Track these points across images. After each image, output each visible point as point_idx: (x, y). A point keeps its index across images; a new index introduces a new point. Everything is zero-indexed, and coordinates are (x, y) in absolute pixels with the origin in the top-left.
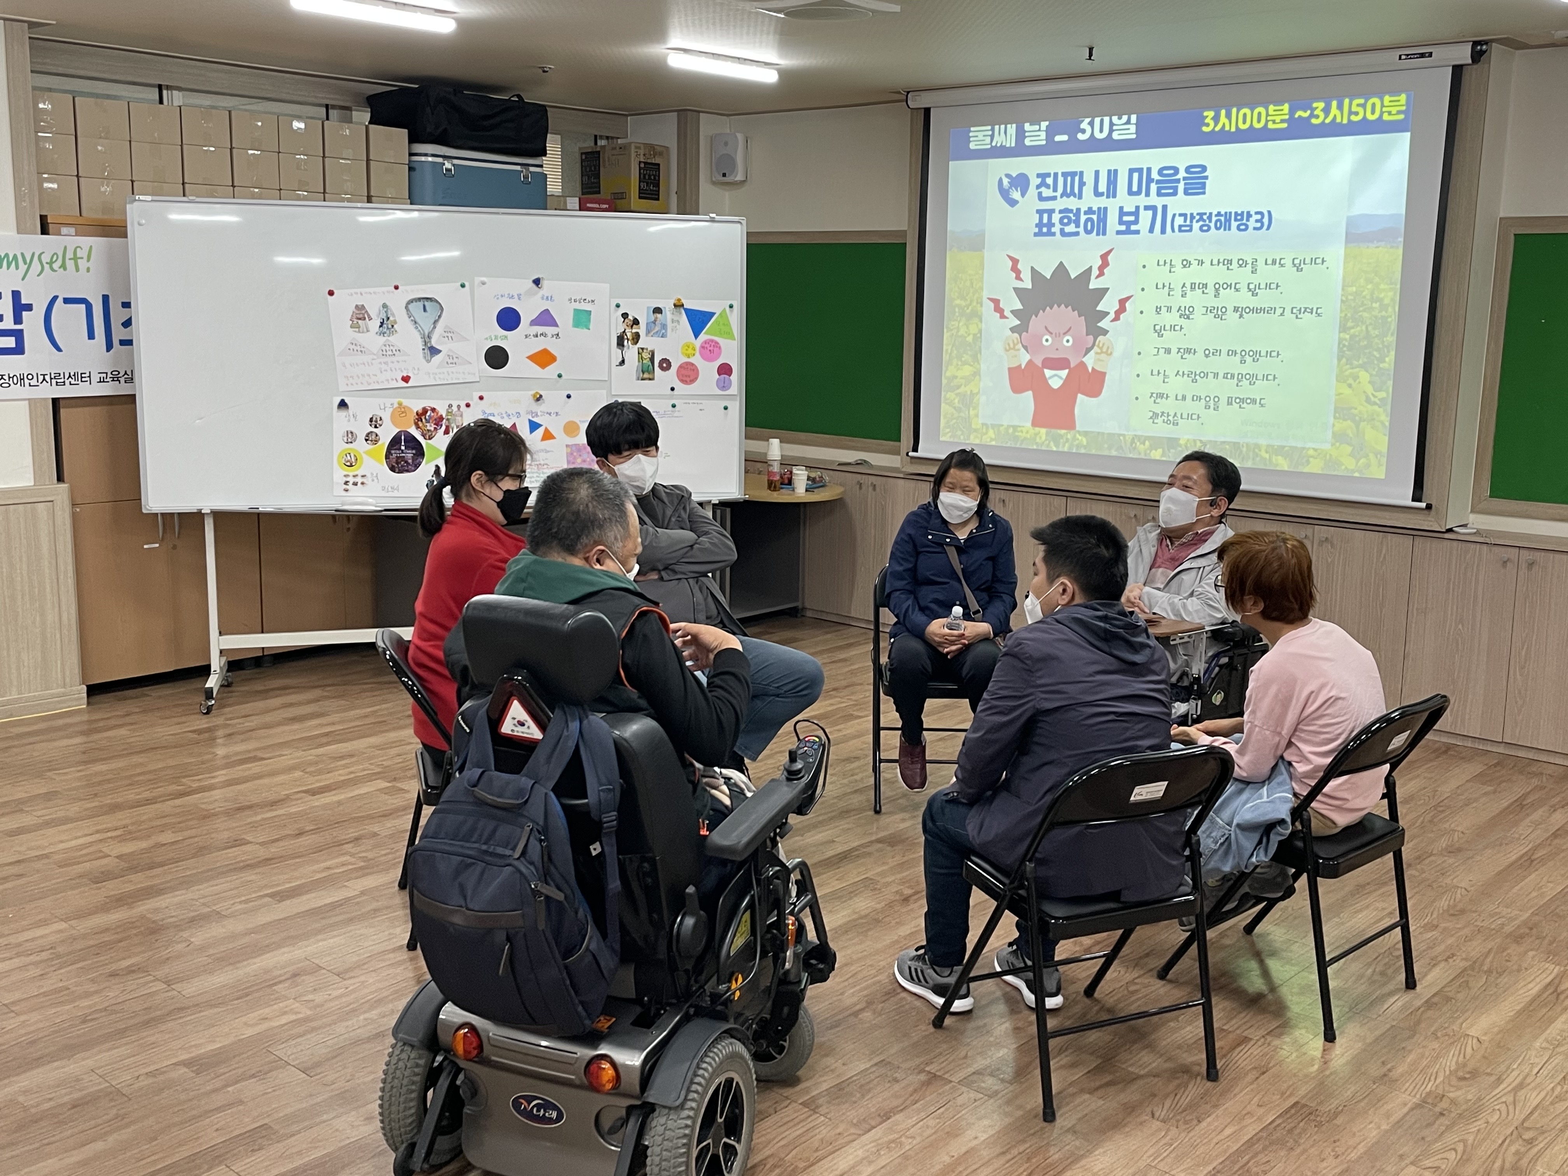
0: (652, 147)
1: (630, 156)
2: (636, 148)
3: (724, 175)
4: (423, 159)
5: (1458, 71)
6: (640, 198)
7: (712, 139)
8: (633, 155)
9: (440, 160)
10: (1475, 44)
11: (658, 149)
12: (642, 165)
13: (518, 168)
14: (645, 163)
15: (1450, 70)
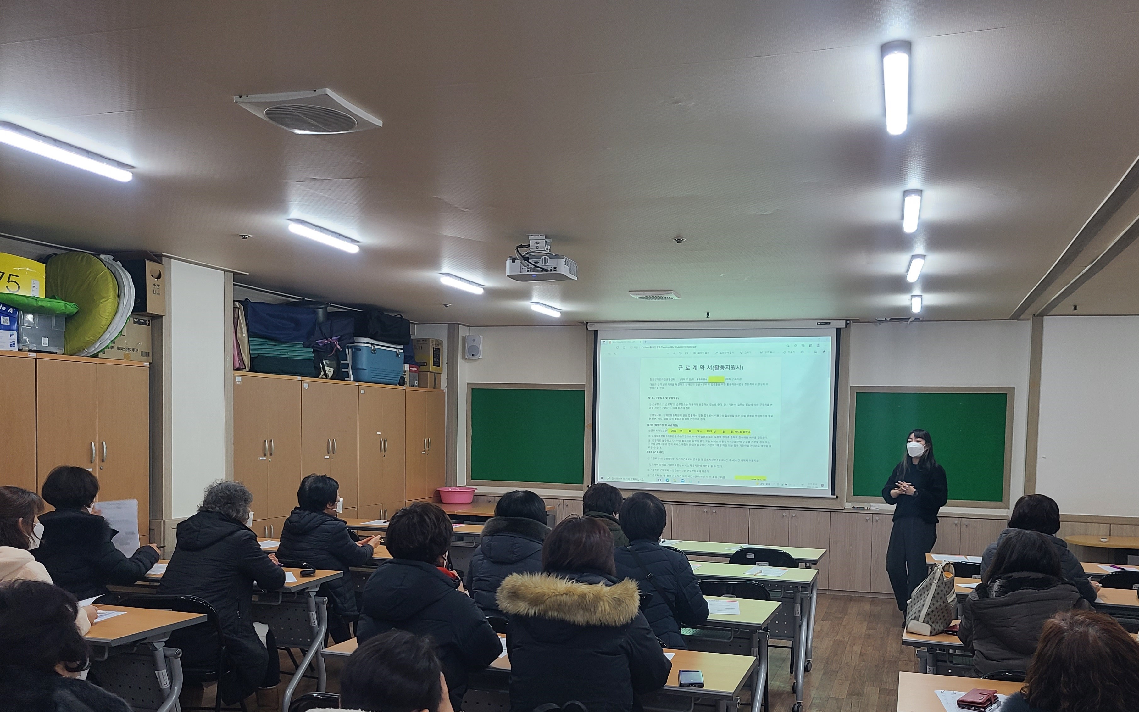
0: (437, 341)
1: (429, 345)
2: (433, 341)
3: (473, 355)
4: (362, 345)
5: (839, 330)
6: (433, 365)
7: (464, 338)
8: (431, 344)
9: (370, 345)
10: (846, 320)
11: (440, 342)
12: (434, 349)
13: (395, 350)
14: (435, 348)
15: (836, 329)
